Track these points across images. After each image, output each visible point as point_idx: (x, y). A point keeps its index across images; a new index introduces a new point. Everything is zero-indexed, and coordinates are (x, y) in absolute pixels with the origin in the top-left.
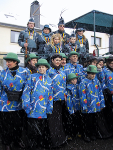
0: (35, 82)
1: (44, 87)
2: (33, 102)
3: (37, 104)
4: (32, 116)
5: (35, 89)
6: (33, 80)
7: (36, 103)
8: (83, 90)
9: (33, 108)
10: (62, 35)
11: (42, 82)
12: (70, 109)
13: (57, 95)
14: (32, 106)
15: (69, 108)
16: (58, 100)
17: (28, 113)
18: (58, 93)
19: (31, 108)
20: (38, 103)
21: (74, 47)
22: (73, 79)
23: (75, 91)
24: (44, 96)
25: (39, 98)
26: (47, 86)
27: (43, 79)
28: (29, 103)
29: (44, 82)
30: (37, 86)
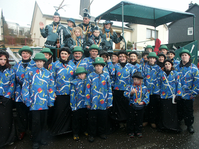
0: (32, 76)
1: (42, 80)
2: (33, 95)
3: (37, 97)
4: (33, 108)
5: (33, 83)
6: (30, 74)
7: (35, 96)
8: (88, 85)
9: (33, 101)
10: (87, 28)
11: (39, 75)
12: (72, 106)
13: (62, 89)
14: (32, 99)
15: (71, 104)
16: (63, 94)
17: (28, 106)
18: (63, 87)
19: (31, 102)
20: (37, 95)
21: (97, 41)
22: (80, 74)
23: (81, 86)
24: (43, 89)
25: (38, 91)
26: (44, 78)
27: (41, 72)
28: (28, 96)
29: (41, 75)
30: (35, 79)
